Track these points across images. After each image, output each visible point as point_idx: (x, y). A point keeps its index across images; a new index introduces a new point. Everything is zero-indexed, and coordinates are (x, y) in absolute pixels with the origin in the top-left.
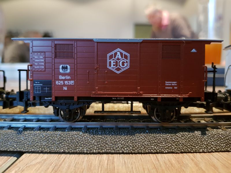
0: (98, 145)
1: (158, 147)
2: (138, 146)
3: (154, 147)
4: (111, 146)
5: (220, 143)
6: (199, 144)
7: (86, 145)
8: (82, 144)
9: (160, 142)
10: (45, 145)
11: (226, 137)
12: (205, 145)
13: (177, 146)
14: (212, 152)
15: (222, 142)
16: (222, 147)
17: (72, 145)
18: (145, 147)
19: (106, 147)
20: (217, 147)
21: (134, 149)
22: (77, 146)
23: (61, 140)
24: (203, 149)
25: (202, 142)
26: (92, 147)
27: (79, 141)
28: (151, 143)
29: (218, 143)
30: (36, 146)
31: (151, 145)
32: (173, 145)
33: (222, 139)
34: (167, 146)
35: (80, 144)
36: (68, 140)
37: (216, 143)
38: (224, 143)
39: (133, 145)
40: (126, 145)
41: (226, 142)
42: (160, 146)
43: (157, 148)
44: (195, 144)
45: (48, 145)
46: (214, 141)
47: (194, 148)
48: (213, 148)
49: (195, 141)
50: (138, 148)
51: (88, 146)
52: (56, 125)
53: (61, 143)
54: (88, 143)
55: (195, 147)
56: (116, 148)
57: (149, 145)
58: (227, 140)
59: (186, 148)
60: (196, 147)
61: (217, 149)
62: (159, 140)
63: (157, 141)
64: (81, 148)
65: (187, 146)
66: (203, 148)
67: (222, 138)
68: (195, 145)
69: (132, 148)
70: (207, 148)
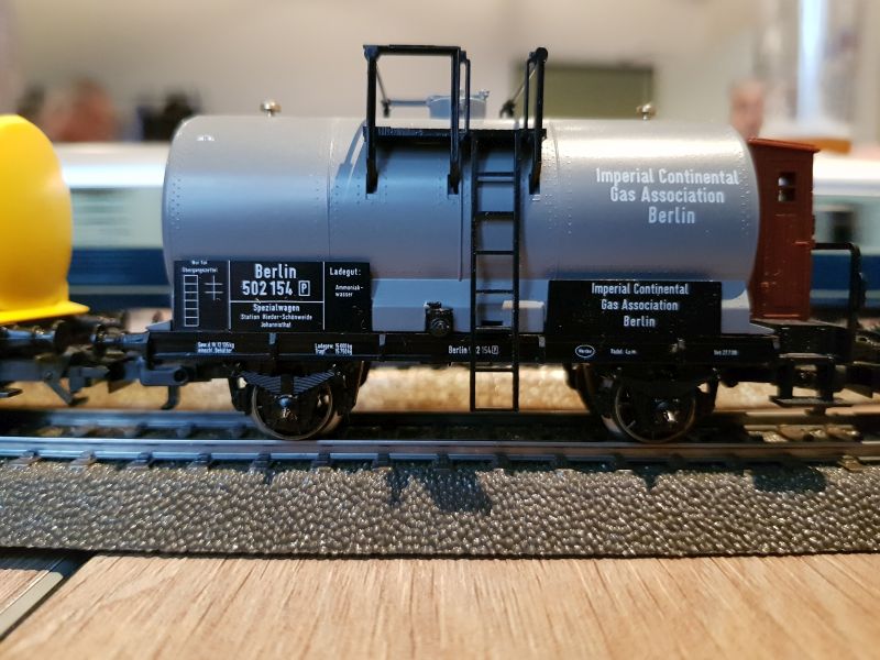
0: (372, 525)
1: (601, 536)
2: (526, 529)
3: (586, 534)
4: (421, 529)
5: (838, 520)
6: (756, 522)
7: (327, 526)
8: (312, 521)
9: (609, 514)
10: (171, 524)
11: (861, 497)
12: (779, 526)
13: (673, 530)
14: (807, 553)
15: (846, 515)
16: (845, 534)
17: (272, 528)
18: (550, 535)
19: (403, 534)
20: (827, 535)
21: (509, 540)
22: (292, 531)
23: (232, 506)
24: (773, 544)
25: (769, 516)
26: (351, 532)
27: (301, 509)
28: (574, 520)
29: (832, 519)
30: (135, 530)
31: (576, 528)
32: (657, 528)
33: (846, 505)
34: (634, 529)
35: (302, 521)
36: (257, 508)
37: (823, 518)
38: (854, 521)
39: (505, 528)
40: (479, 526)
41: (861, 518)
42: (609, 532)
43: (598, 537)
44: (741, 525)
45: (179, 526)
46: (817, 512)
47: (739, 538)
48: (812, 539)
49: (741, 510)
50: (522, 538)
51: (334, 530)
52: (210, 448)
53: (229, 518)
54: (335, 520)
55: (741, 534)
56: (441, 539)
57: (567, 525)
58: (864, 508)
59: (707, 539)
60: (747, 536)
61: (826, 545)
62: (604, 509)
63: (598, 512)
64: (306, 537)
65: (710, 532)
66: (772, 541)
67: (847, 499)
68: (743, 529)
69: (503, 537)
70: (786, 538)
